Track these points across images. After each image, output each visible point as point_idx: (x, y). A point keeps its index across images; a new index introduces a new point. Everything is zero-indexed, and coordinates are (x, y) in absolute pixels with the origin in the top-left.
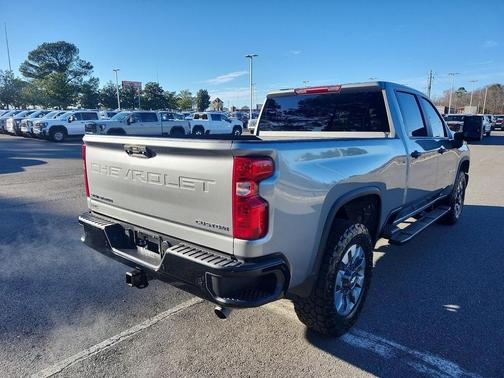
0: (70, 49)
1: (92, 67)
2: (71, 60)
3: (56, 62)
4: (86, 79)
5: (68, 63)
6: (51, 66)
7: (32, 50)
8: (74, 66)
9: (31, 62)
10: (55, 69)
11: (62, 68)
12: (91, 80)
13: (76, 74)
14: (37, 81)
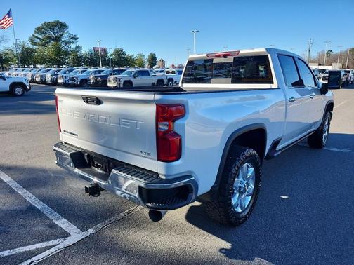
0: (62, 26)
1: (77, 38)
2: (63, 34)
3: (53, 35)
4: (73, 46)
5: (61, 35)
6: (50, 38)
7: (37, 27)
8: (65, 38)
9: (37, 35)
10: (53, 40)
11: (57, 39)
12: (77, 47)
13: (66, 43)
14: (41, 48)
